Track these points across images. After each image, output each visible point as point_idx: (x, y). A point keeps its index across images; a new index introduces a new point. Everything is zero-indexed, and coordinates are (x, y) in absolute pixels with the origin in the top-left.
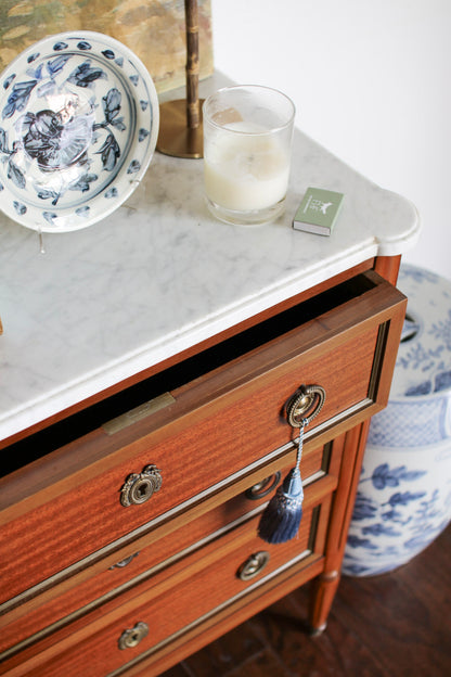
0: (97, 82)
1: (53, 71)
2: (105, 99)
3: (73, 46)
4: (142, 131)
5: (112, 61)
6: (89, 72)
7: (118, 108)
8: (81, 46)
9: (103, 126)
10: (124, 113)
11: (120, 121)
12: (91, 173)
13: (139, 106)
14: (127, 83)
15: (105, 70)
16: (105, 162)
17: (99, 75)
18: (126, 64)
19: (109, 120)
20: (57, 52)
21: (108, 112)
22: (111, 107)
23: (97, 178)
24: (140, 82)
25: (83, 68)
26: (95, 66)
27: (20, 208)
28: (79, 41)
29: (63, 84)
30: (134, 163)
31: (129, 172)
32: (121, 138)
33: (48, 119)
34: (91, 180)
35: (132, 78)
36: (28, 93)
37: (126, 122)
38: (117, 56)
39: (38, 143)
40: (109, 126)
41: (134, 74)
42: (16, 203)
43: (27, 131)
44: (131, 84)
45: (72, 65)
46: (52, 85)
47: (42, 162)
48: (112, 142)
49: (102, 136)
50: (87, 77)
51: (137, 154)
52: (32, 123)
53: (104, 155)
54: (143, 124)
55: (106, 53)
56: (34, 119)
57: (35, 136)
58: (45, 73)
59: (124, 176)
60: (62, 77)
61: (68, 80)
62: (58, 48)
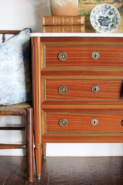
0: (112, 15)
1: (105, 11)
2: (113, 18)
3: (108, 7)
4: (117, 23)
8: (109, 7)
10: (115, 21)
11: (114, 22)
13: (117, 19)
14: (116, 15)
15: (113, 13)
17: (112, 14)
18: (116, 11)
19: (113, 21)
20: (105, 7)
21: (113, 20)
23: (109, 29)
24: (118, 15)
25: (110, 12)
26: (112, 12)
32: (114, 24)
33: (103, 18)
37: (115, 22)
38: (115, 10)
39: (101, 21)
41: (117, 13)
42: (94, 26)
45: (108, 11)
46: (105, 13)
47: (101, 24)
48: (113, 25)
49: (111, 24)
50: (110, 13)
51: (116, 26)
52: (100, 17)
53: (111, 26)
54: (118, 22)
55: (113, 9)
56: (101, 17)
57: (101, 19)
58: (104, 11)
59: (113, 29)
60: (106, 13)
61: (108, 13)
62: (105, 6)
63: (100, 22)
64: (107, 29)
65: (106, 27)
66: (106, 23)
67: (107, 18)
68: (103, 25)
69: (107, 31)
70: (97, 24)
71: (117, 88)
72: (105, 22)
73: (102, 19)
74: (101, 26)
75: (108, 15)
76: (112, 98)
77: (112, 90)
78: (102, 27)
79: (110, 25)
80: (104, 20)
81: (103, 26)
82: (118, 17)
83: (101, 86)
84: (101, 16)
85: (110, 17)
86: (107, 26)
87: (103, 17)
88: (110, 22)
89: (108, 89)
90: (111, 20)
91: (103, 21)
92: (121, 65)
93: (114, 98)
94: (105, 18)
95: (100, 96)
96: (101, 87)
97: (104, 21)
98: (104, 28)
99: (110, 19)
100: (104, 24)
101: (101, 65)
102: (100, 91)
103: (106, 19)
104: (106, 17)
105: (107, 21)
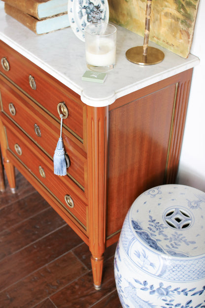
27: (72, 21)
39: (89, 11)
42: (73, 19)
47: (88, 18)
52: (89, 3)
66: (95, 17)
73: (91, 7)
74: (86, 22)
75: (100, 2)
78: (88, 24)
80: (93, 11)
81: (90, 22)
84: (91, 2)
85: (102, 7)
88: (101, 18)
90: (103, 16)
97: (93, 13)
99: (101, 12)
100: (92, 18)
103: (96, 10)
104: (97, 5)
105: (96, 15)
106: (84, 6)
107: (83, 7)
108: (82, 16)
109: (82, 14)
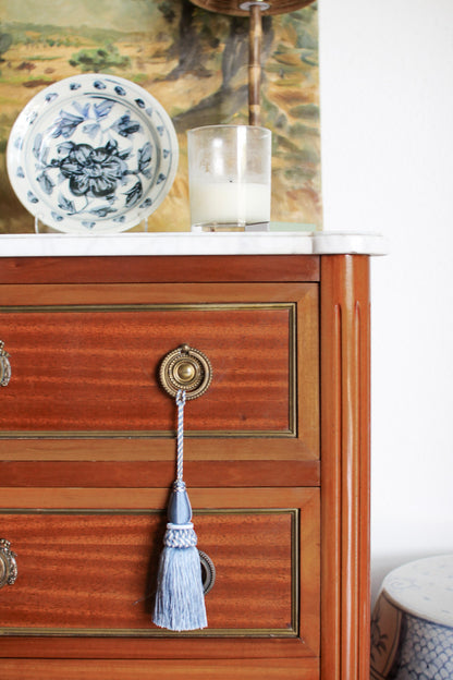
0: (136, 135)
1: (100, 115)
2: (141, 151)
3: (110, 91)
4: (161, 177)
5: (143, 110)
6: (130, 125)
7: (149, 160)
8: (118, 91)
9: (134, 173)
10: (152, 165)
11: (148, 171)
12: (113, 207)
13: (162, 154)
14: (156, 133)
15: (142, 124)
16: (128, 201)
17: (136, 128)
18: (154, 114)
19: (140, 170)
20: (96, 90)
21: (141, 163)
22: (145, 159)
23: (116, 211)
24: (165, 132)
25: (125, 120)
26: (134, 119)
27: (32, 198)
28: (116, 85)
29: (107, 130)
30: (148, 201)
31: (141, 207)
32: (146, 183)
33: (87, 152)
34: (111, 211)
35: (159, 129)
36: (74, 125)
37: (153, 172)
38: (147, 106)
39: (74, 168)
40: (140, 174)
41: (160, 124)
42: (31, 194)
43: (67, 155)
44: (158, 133)
45: (116, 114)
46: (97, 127)
47: (74, 186)
48: (139, 187)
49: (132, 181)
50: (128, 129)
51: (151, 196)
52: (72, 150)
53: (130, 196)
54: (163, 171)
55: (138, 101)
56: (75, 148)
57: (72, 160)
58: (92, 113)
59: (137, 209)
60: (106, 123)
61: (112, 127)
62: (97, 86)
63: (67, 176)
64: (104, 212)
65: (102, 202)
66: (100, 178)
67: (108, 150)
68: (83, 189)
69: (98, 225)
70: (49, 185)
71: (121, 557)
72: (98, 173)
73: (81, 156)
74: (70, 197)
75: (115, 136)
76: (94, 621)
77: (94, 571)
78: (79, 202)
79: (121, 190)
80: (91, 162)
81: (85, 193)
82: (164, 146)
83: (24, 546)
84: (77, 143)
85: (124, 144)
86: (108, 193)
87: (88, 146)
88: (125, 173)
89: (70, 569)
90: (132, 164)
91: (88, 171)
92: (145, 422)
93: (109, 622)
94: (97, 151)
95: (25, 609)
96: (29, 552)
97: (93, 167)
98: (89, 208)
99: (125, 157)
100: (92, 182)
101: (23, 427)
102: (21, 579)
103: (101, 157)
104: (104, 145)
105: (107, 170)
106: (53, 161)
107: (49, 163)
108: (51, 186)
109: (47, 180)
